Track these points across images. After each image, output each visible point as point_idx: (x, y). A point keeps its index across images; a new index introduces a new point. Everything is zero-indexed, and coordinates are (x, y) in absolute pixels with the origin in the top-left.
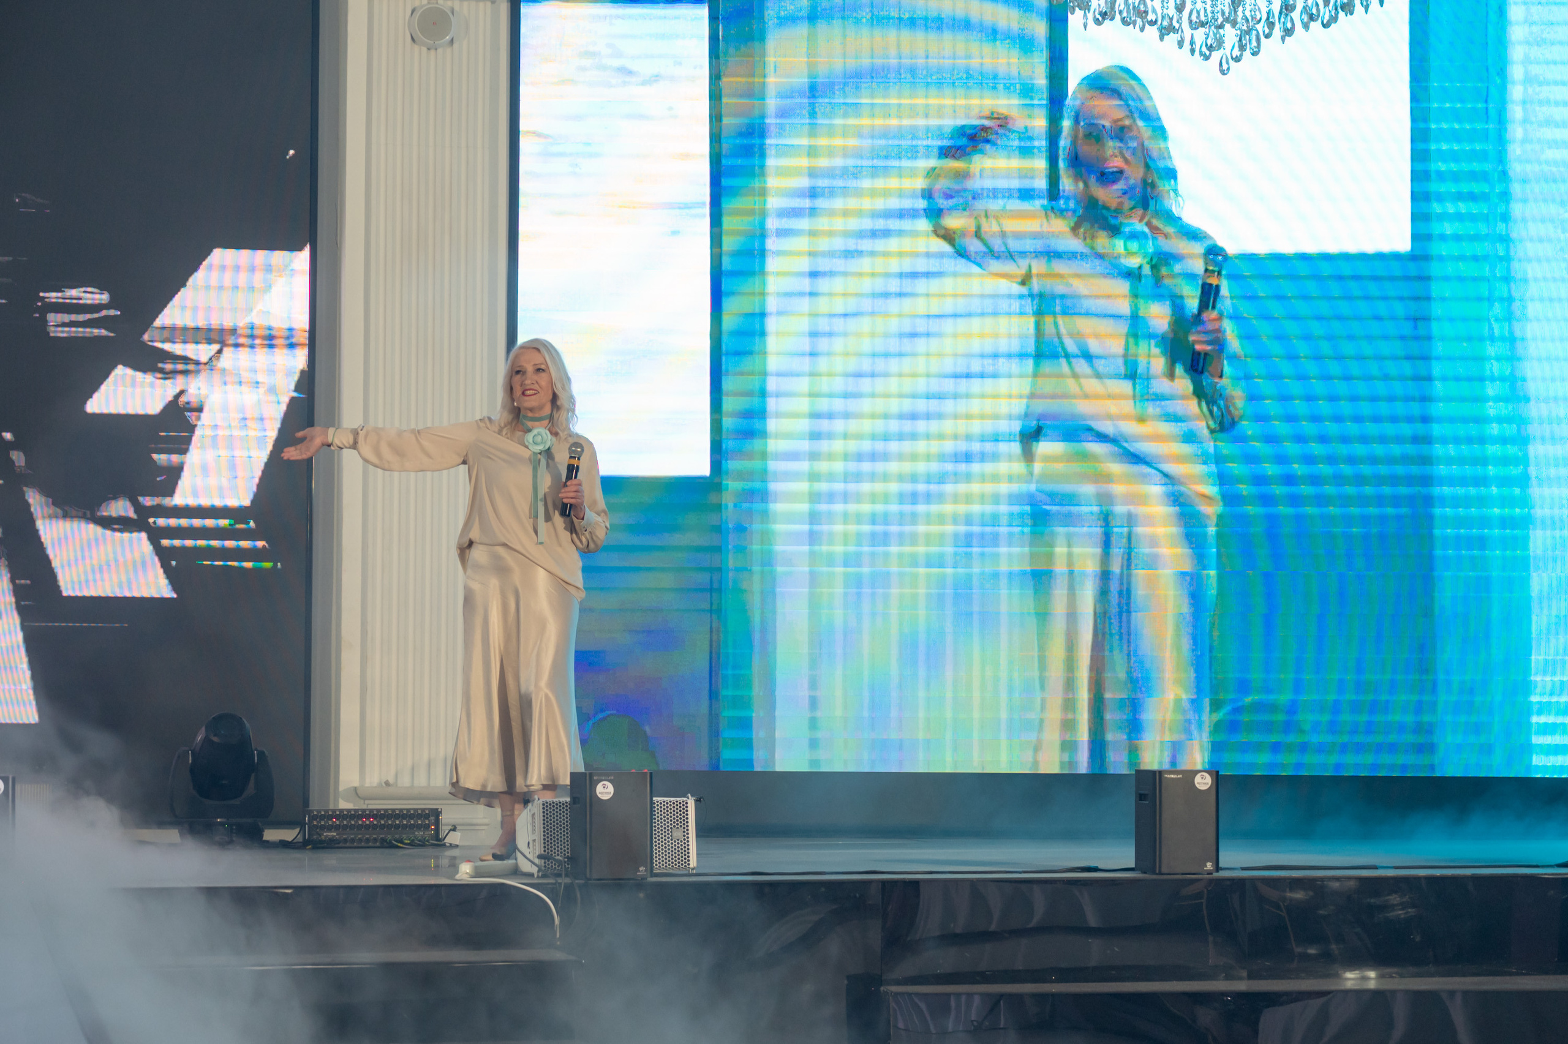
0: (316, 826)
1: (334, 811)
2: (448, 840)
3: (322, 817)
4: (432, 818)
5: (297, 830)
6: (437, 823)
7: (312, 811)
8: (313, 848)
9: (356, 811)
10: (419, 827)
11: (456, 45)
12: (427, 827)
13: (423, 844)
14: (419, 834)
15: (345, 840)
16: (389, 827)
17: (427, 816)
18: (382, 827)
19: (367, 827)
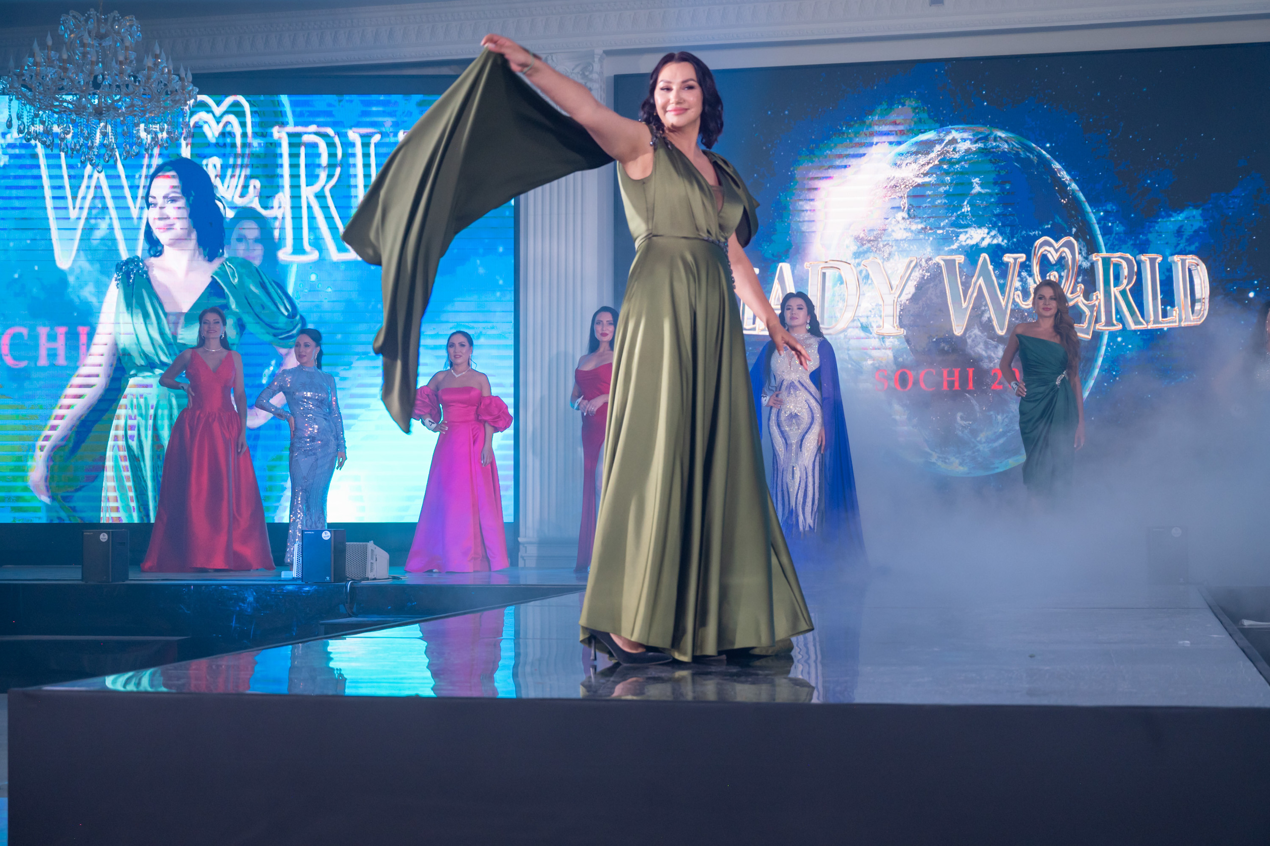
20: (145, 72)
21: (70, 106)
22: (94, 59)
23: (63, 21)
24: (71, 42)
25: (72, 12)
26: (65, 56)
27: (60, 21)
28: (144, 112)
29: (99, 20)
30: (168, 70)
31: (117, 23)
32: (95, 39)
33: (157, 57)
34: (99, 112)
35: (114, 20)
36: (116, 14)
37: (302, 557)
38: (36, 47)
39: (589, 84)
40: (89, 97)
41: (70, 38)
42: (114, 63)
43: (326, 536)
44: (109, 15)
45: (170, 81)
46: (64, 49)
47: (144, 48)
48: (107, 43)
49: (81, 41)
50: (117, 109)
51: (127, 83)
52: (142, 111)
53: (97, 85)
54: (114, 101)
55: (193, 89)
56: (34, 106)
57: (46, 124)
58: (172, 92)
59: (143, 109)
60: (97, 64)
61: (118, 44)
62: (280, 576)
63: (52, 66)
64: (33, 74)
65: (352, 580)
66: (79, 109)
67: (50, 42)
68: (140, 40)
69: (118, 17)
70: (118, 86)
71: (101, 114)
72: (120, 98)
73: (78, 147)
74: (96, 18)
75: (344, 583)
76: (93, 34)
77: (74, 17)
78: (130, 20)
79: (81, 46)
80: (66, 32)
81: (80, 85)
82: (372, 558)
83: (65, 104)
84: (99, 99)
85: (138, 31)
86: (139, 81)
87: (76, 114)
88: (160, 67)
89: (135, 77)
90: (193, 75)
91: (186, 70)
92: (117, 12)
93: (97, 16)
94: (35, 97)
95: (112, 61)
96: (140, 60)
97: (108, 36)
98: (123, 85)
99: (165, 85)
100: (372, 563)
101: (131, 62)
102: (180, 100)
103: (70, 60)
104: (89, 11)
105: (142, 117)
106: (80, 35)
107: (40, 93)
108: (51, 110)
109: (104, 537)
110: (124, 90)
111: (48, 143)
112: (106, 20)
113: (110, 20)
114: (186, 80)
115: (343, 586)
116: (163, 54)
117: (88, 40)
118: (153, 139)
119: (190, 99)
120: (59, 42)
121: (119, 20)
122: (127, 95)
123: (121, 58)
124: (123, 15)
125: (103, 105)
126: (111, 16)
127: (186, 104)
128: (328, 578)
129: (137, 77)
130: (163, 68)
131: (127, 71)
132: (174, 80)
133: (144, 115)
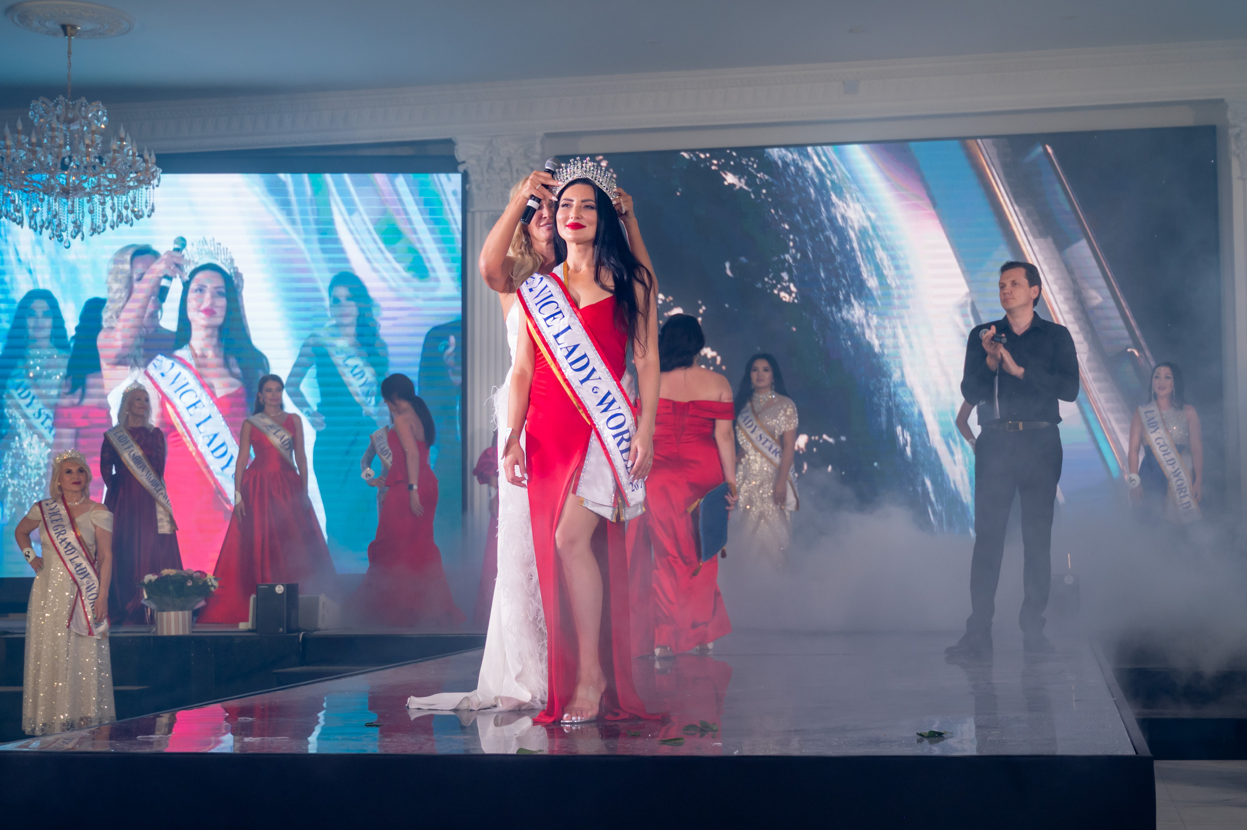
20: (111, 155)
21: (39, 186)
22: (62, 142)
23: (33, 107)
24: (42, 126)
25: (41, 99)
26: (34, 140)
27: (30, 106)
29: (67, 104)
30: (133, 153)
31: (83, 108)
32: (63, 123)
33: (122, 140)
34: (66, 192)
35: (82, 106)
36: (84, 100)
37: (257, 609)
38: (7, 130)
39: (532, 165)
40: (57, 177)
41: (40, 123)
42: (81, 146)
43: (280, 589)
44: (77, 101)
45: (134, 162)
46: (33, 134)
48: (75, 127)
49: (50, 125)
50: (83, 189)
51: (93, 164)
52: (109, 190)
53: (65, 167)
54: (81, 181)
55: (156, 171)
56: (5, 185)
57: (17, 202)
58: (136, 173)
59: (109, 188)
60: (65, 148)
61: (85, 128)
62: (238, 626)
63: (22, 149)
64: (4, 157)
65: (305, 631)
66: (48, 190)
67: (20, 126)
68: (106, 124)
69: (85, 103)
70: (86, 167)
71: (68, 193)
72: (87, 179)
73: (46, 225)
74: (64, 104)
75: (296, 634)
76: (62, 119)
77: (43, 102)
78: (97, 106)
79: (50, 131)
80: (35, 117)
81: (49, 166)
82: (323, 610)
83: (34, 184)
84: (67, 179)
85: (104, 116)
86: (105, 162)
87: (45, 193)
88: (125, 150)
89: (101, 159)
90: (157, 156)
91: (149, 150)
92: (84, 98)
93: (66, 102)
94: (5, 177)
95: (80, 143)
96: (106, 142)
97: (76, 121)
98: (89, 166)
99: (130, 166)
100: (323, 615)
101: (98, 144)
102: (143, 180)
103: (39, 144)
104: (58, 97)
105: (107, 196)
106: (49, 120)
107: (10, 174)
108: (21, 190)
110: (91, 170)
111: (18, 221)
112: (74, 106)
113: (78, 106)
114: (149, 161)
115: (295, 636)
116: (128, 138)
117: (55, 124)
119: (154, 177)
120: (29, 127)
121: (86, 106)
122: (94, 176)
123: (87, 142)
124: (90, 101)
125: (71, 185)
126: (78, 102)
127: (149, 184)
128: (281, 630)
129: (103, 159)
130: (128, 151)
131: (93, 153)
132: (138, 161)
133: (110, 194)
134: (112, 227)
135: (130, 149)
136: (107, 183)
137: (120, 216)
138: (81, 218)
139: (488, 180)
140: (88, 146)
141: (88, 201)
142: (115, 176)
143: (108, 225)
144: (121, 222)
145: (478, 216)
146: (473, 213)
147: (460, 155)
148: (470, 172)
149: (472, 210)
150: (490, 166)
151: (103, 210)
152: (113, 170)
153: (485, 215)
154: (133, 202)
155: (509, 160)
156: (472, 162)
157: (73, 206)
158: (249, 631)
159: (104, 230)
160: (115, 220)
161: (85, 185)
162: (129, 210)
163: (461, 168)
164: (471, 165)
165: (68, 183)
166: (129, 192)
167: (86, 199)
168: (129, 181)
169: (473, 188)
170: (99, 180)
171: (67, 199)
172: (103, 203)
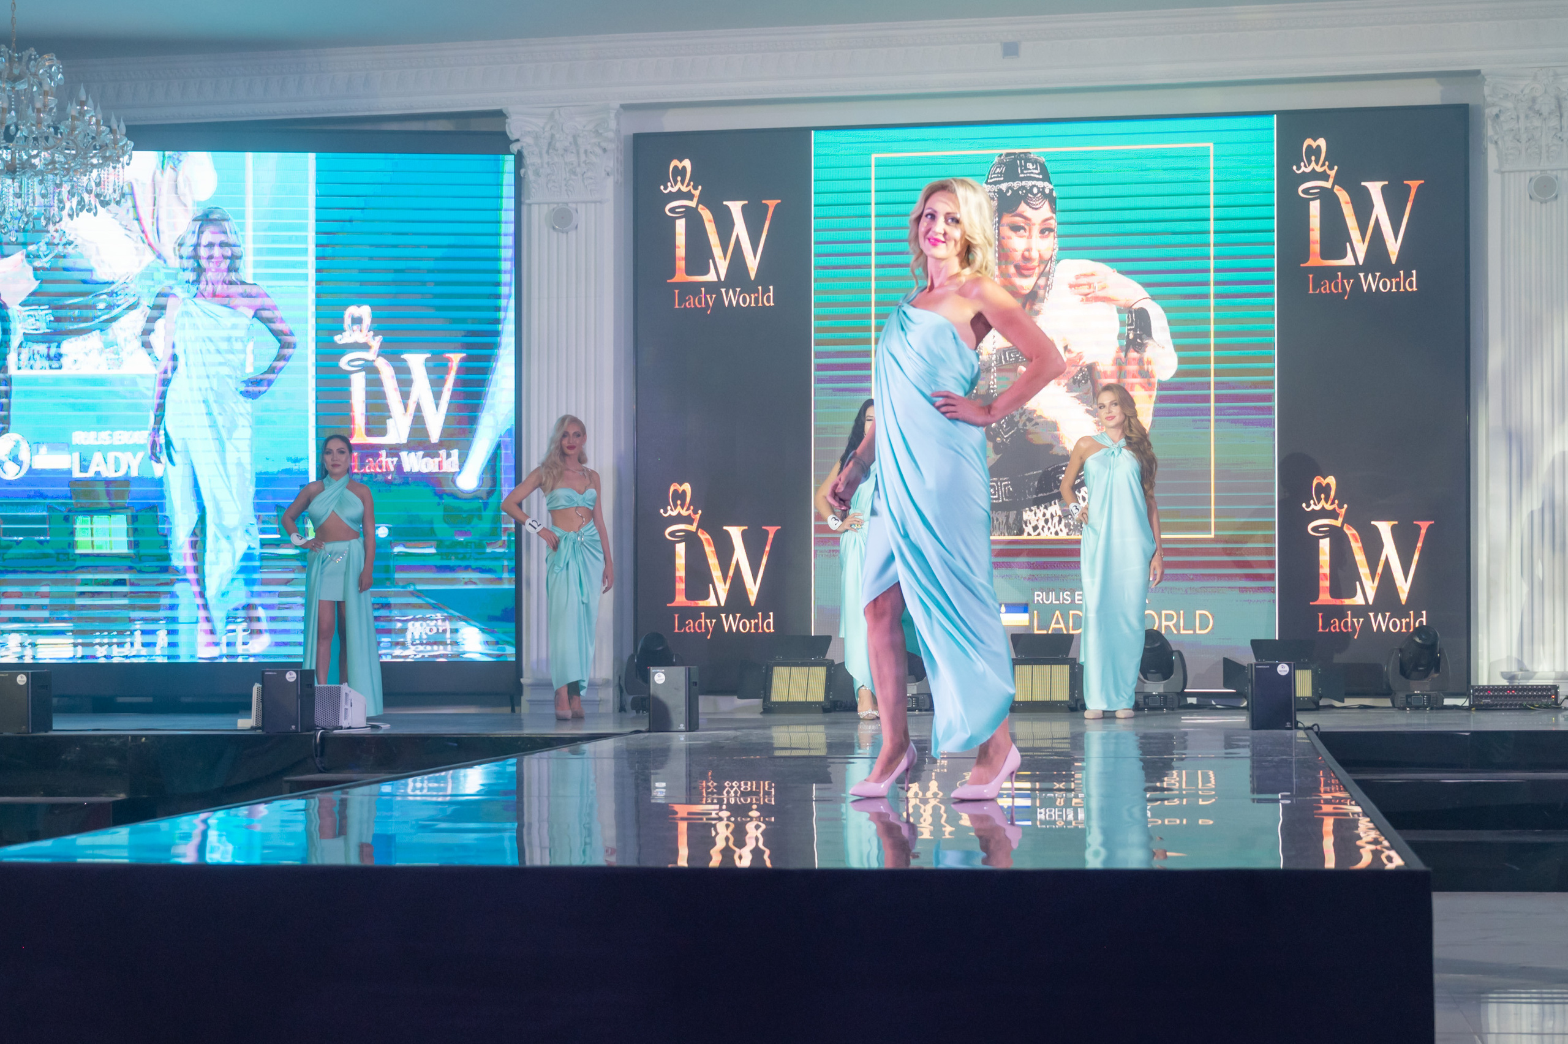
0: (1477, 696)
1: (1489, 686)
2: (1563, 705)
3: (1481, 690)
4: (1553, 691)
5: (1464, 700)
6: (1557, 694)
7: (1473, 687)
8: (1477, 710)
9: (1503, 686)
10: (1544, 696)
11: (1559, 198)
12: (1549, 696)
13: (1547, 707)
14: (1545, 701)
15: (1497, 705)
16: (1525, 696)
17: (1549, 690)
18: (1520, 696)
19: (1511, 696)
20: (68, 123)
22: (6, 105)
28: (68, 170)
29: (11, 59)
30: (97, 120)
31: (32, 63)
33: (82, 104)
34: (11, 171)
35: (30, 59)
36: (32, 51)
37: (263, 702)
39: (604, 144)
42: (30, 111)
43: (291, 676)
44: (23, 53)
45: (99, 133)
47: (66, 94)
48: (22, 86)
50: (34, 166)
51: (46, 135)
52: (65, 169)
53: (9, 137)
54: (30, 157)
55: (126, 144)
58: (101, 147)
59: (66, 167)
60: (9, 113)
61: (35, 89)
62: (236, 724)
65: (323, 729)
68: (62, 83)
69: (35, 56)
70: (35, 139)
71: (14, 172)
72: (37, 153)
75: (312, 733)
76: (5, 76)
78: (50, 59)
82: (346, 703)
84: (13, 153)
85: (59, 73)
86: (61, 134)
88: (87, 118)
89: (56, 129)
90: (127, 127)
91: (119, 121)
92: (33, 49)
93: (10, 55)
95: (28, 108)
96: (62, 107)
97: (23, 78)
98: (41, 137)
100: (346, 709)
101: (52, 109)
102: (110, 157)
105: (64, 176)
109: (22, 679)
110: (42, 143)
112: (20, 59)
113: (25, 59)
114: (118, 132)
115: (311, 736)
116: (90, 101)
118: (79, 203)
119: (124, 154)
121: (35, 59)
122: (46, 149)
123: (38, 105)
124: (41, 54)
125: (17, 162)
126: (25, 54)
127: (118, 161)
128: (293, 727)
129: (58, 128)
130: (90, 118)
131: (46, 120)
132: (103, 132)
133: (68, 174)
134: (71, 216)
135: (92, 116)
136: (62, 159)
137: (81, 202)
138: (31, 204)
139: (548, 163)
140: (39, 111)
141: (41, 182)
142: (73, 152)
143: (65, 213)
144: (81, 210)
145: (535, 208)
146: (530, 205)
147: (513, 131)
148: (525, 153)
149: (527, 201)
150: (550, 144)
151: (59, 193)
152: (70, 142)
153: (545, 209)
154: (98, 184)
155: (574, 137)
156: (528, 140)
157: (20, 187)
158: (253, 729)
159: (60, 220)
160: (74, 208)
161: (36, 161)
162: (92, 195)
163: (514, 148)
164: (526, 143)
165: (13, 158)
166: (91, 172)
167: (36, 180)
168: (92, 157)
169: (529, 173)
170: (53, 155)
171: (13, 179)
172: (59, 186)
